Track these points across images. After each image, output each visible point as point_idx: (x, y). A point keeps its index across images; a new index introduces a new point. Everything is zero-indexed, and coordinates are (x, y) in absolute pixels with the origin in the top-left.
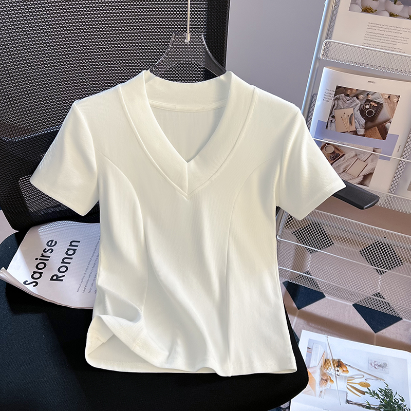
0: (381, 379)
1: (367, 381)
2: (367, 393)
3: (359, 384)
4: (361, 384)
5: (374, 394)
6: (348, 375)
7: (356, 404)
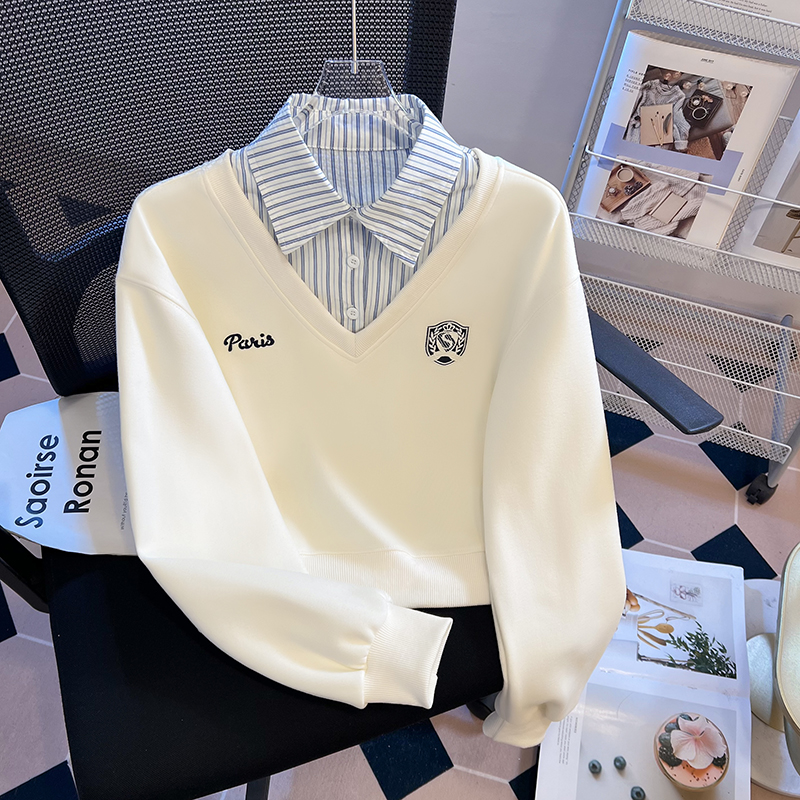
0: (690, 616)
1: (669, 623)
2: (669, 642)
3: (656, 628)
4: (660, 628)
5: (680, 643)
6: (640, 613)
7: (652, 660)
